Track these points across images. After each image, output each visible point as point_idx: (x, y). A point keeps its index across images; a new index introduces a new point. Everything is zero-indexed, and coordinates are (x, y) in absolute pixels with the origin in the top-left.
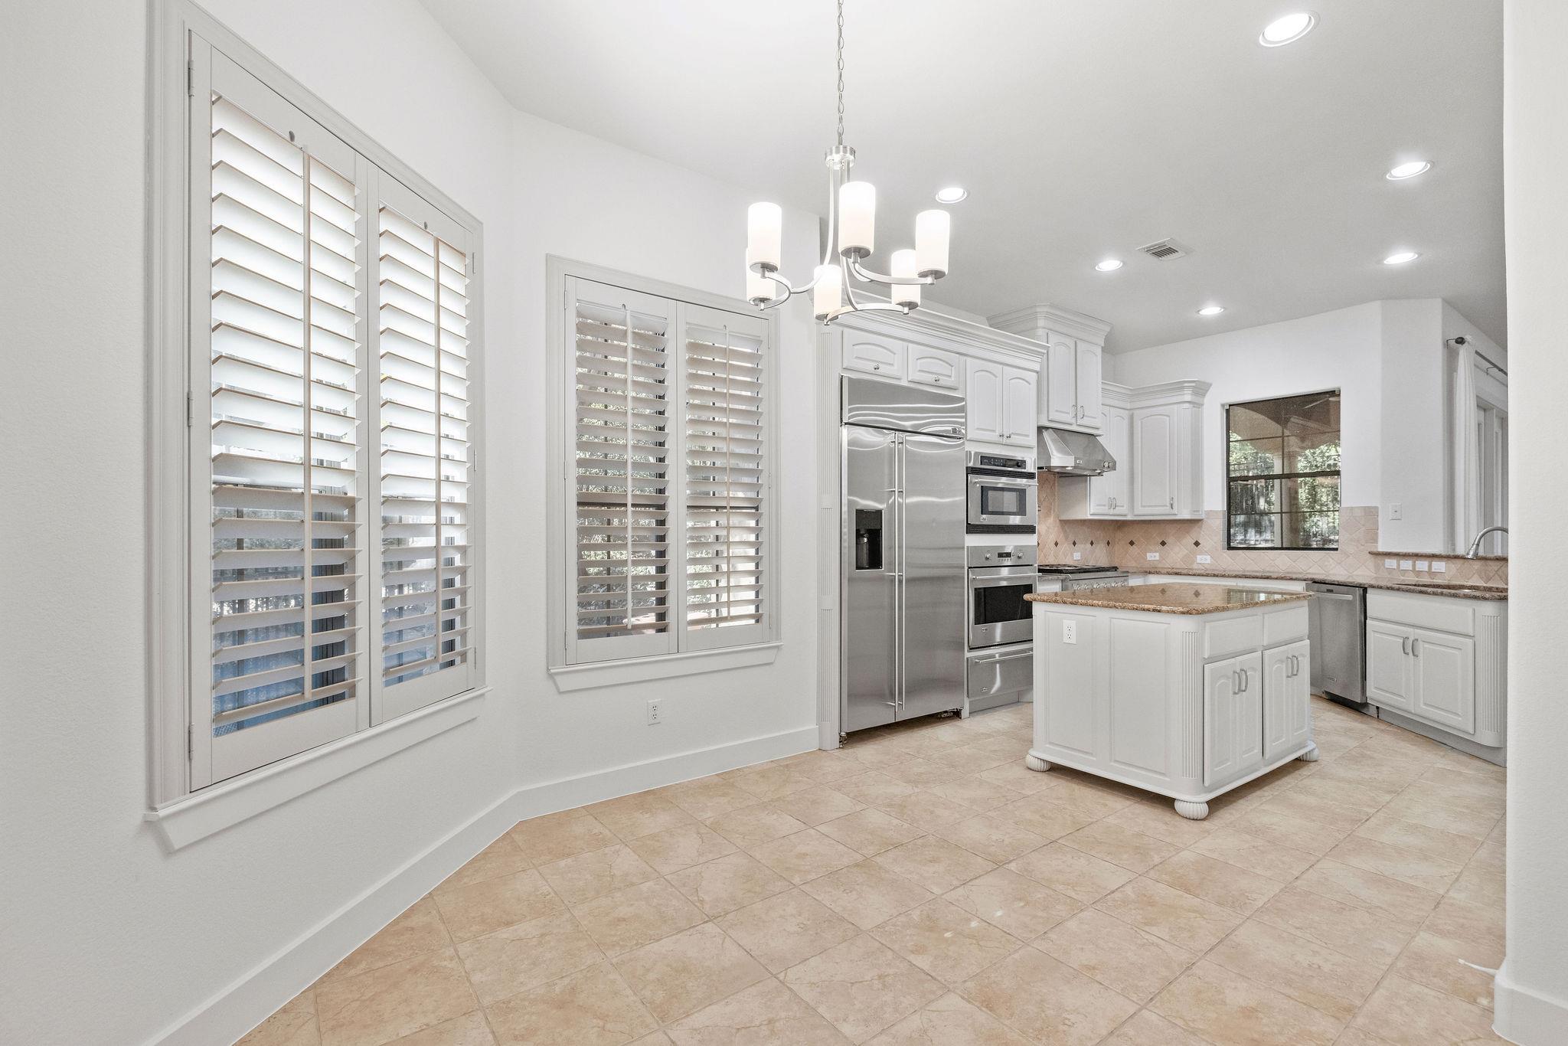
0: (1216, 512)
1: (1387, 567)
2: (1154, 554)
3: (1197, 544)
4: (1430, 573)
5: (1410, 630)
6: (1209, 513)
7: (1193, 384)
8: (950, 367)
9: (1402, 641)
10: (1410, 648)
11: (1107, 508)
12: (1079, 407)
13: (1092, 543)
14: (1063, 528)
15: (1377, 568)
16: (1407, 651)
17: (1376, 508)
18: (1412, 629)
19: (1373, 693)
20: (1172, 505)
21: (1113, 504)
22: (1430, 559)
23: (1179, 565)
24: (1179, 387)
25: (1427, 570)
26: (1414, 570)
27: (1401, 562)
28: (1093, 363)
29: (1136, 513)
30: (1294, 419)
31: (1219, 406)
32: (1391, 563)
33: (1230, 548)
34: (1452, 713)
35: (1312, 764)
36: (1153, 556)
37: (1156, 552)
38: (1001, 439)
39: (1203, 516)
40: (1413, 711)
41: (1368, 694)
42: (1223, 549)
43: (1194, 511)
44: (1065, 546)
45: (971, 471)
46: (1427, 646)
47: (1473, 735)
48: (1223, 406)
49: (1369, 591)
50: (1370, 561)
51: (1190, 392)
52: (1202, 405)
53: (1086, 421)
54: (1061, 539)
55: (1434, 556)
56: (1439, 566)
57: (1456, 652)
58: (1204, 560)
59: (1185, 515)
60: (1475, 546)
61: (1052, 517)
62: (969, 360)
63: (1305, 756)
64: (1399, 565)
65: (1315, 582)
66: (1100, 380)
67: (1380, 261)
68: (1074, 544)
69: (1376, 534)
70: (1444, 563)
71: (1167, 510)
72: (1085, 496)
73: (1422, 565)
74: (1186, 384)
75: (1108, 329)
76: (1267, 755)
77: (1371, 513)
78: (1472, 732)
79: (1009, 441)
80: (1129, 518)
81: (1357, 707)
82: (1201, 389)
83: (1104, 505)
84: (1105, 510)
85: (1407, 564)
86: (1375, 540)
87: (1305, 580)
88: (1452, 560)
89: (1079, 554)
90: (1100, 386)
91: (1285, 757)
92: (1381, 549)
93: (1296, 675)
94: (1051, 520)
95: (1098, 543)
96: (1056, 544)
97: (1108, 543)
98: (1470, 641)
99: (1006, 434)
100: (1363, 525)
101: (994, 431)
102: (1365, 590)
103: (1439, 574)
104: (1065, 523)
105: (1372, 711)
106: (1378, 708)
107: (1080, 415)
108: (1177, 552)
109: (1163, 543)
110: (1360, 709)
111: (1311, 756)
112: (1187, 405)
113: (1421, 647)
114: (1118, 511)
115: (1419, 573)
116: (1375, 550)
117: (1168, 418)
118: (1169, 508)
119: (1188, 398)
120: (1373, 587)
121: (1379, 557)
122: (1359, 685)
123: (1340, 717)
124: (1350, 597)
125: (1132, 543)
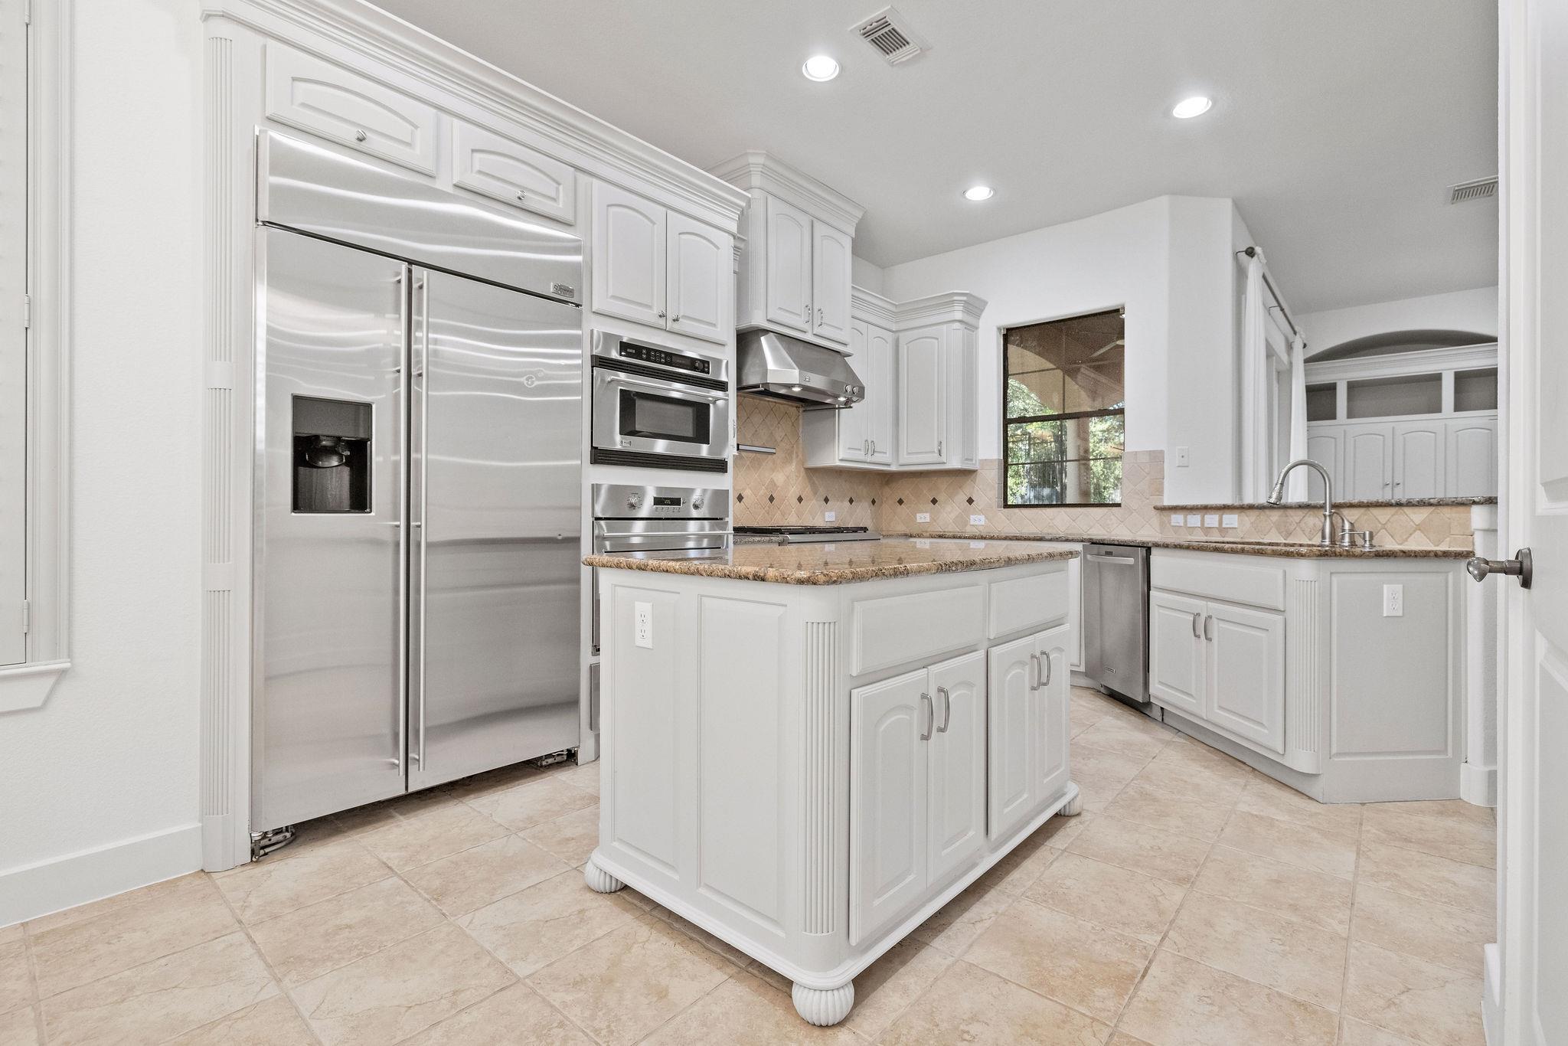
0: (991, 461)
1: (1173, 524)
2: (925, 514)
3: (970, 501)
4: (1222, 530)
5: (1202, 603)
6: (984, 462)
7: (965, 298)
8: (555, 185)
9: (1192, 619)
10: (1202, 629)
11: (863, 453)
12: (816, 310)
13: (851, 501)
14: (810, 479)
15: (1162, 525)
16: (1197, 633)
17: (1162, 452)
18: (1205, 603)
19: (1159, 691)
20: (939, 451)
21: (870, 448)
22: (1220, 512)
23: (952, 528)
24: (947, 301)
25: (1216, 525)
26: (1202, 527)
27: (1189, 517)
28: (838, 256)
29: (902, 461)
30: (1084, 370)
31: (995, 329)
32: (1177, 519)
33: (1006, 506)
34: (1254, 721)
35: (1073, 822)
36: (923, 518)
37: (927, 512)
38: (662, 322)
39: (976, 467)
40: (1205, 718)
41: (1151, 691)
42: (999, 507)
43: (967, 459)
44: (813, 503)
45: (601, 362)
46: (1222, 625)
47: (1283, 755)
48: (999, 329)
49: (1154, 551)
50: (1155, 518)
51: (961, 308)
52: (977, 328)
53: (825, 331)
54: (807, 493)
55: (1225, 508)
56: (1231, 520)
57: (1262, 634)
58: (978, 521)
59: (955, 463)
60: (1279, 485)
61: (794, 464)
62: (595, 181)
63: (1063, 810)
64: (1186, 521)
65: (1094, 543)
66: (849, 284)
67: (1167, 112)
68: (826, 500)
69: (1162, 484)
70: (1237, 516)
71: (935, 457)
72: (832, 436)
73: (1212, 520)
74: (956, 298)
75: (860, 215)
76: (995, 829)
77: (1157, 457)
78: (1280, 750)
79: (676, 327)
80: (894, 468)
81: (1139, 707)
82: (974, 306)
83: (860, 450)
84: (860, 455)
85: (1194, 520)
86: (1160, 492)
87: (1082, 541)
88: (1246, 511)
89: (833, 514)
90: (849, 292)
91: (1028, 823)
92: (1167, 503)
93: (1045, 684)
94: (792, 468)
95: (861, 501)
96: (800, 500)
97: (873, 502)
98: (1279, 618)
99: (671, 316)
100: (1148, 474)
101: (649, 307)
102: (1149, 550)
103: (1230, 531)
104: (813, 473)
105: (1157, 714)
106: (1162, 708)
107: (817, 322)
108: (949, 514)
109: (934, 501)
110: (1142, 709)
111: (1072, 807)
112: (957, 325)
113: (1216, 627)
114: (878, 458)
115: (1207, 530)
116: (1159, 504)
117: (936, 341)
118: (937, 455)
119: (959, 315)
120: (1157, 545)
121: (1166, 513)
122: (1141, 680)
123: (1119, 723)
124: (1131, 561)
125: (901, 502)
